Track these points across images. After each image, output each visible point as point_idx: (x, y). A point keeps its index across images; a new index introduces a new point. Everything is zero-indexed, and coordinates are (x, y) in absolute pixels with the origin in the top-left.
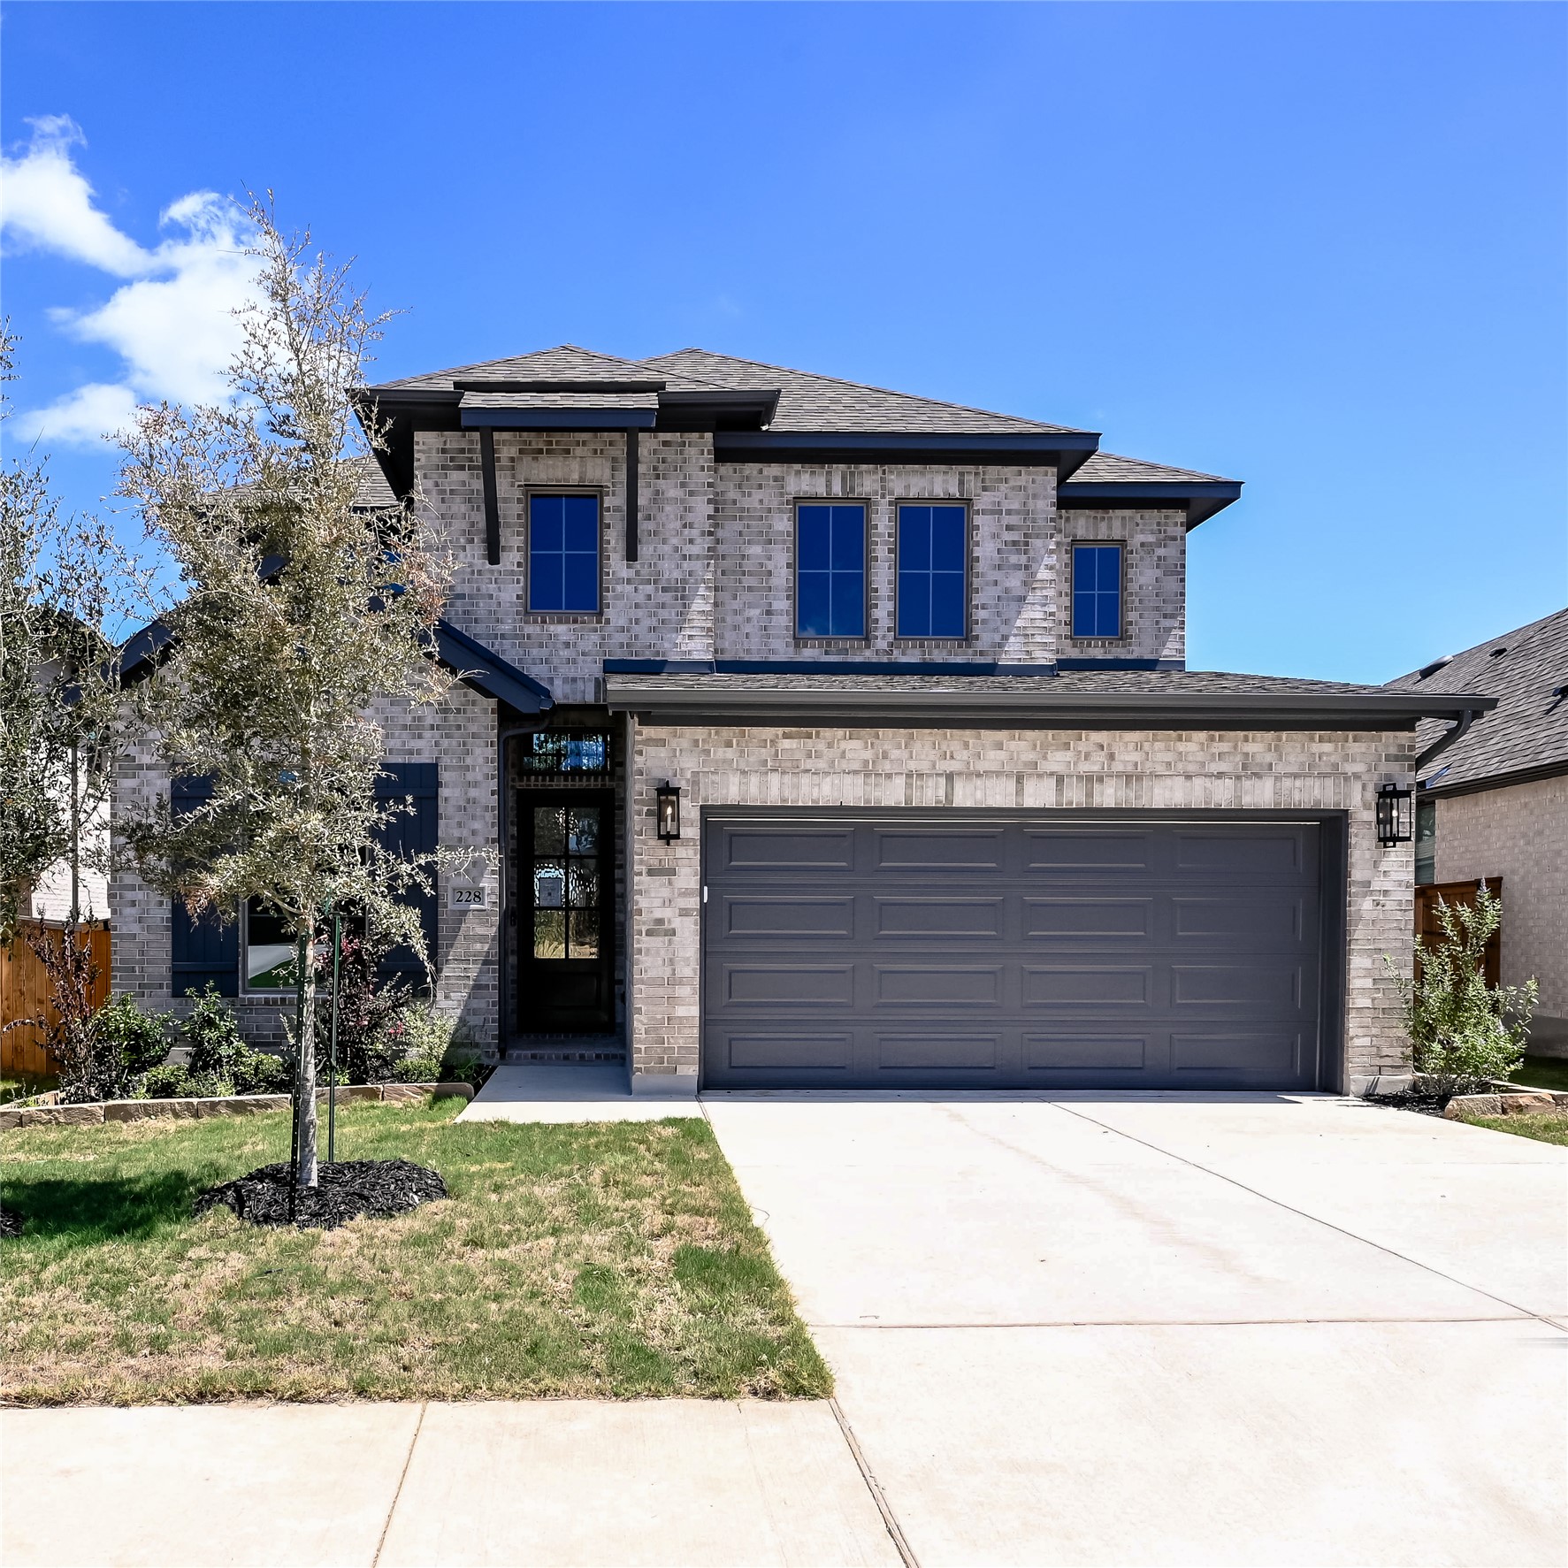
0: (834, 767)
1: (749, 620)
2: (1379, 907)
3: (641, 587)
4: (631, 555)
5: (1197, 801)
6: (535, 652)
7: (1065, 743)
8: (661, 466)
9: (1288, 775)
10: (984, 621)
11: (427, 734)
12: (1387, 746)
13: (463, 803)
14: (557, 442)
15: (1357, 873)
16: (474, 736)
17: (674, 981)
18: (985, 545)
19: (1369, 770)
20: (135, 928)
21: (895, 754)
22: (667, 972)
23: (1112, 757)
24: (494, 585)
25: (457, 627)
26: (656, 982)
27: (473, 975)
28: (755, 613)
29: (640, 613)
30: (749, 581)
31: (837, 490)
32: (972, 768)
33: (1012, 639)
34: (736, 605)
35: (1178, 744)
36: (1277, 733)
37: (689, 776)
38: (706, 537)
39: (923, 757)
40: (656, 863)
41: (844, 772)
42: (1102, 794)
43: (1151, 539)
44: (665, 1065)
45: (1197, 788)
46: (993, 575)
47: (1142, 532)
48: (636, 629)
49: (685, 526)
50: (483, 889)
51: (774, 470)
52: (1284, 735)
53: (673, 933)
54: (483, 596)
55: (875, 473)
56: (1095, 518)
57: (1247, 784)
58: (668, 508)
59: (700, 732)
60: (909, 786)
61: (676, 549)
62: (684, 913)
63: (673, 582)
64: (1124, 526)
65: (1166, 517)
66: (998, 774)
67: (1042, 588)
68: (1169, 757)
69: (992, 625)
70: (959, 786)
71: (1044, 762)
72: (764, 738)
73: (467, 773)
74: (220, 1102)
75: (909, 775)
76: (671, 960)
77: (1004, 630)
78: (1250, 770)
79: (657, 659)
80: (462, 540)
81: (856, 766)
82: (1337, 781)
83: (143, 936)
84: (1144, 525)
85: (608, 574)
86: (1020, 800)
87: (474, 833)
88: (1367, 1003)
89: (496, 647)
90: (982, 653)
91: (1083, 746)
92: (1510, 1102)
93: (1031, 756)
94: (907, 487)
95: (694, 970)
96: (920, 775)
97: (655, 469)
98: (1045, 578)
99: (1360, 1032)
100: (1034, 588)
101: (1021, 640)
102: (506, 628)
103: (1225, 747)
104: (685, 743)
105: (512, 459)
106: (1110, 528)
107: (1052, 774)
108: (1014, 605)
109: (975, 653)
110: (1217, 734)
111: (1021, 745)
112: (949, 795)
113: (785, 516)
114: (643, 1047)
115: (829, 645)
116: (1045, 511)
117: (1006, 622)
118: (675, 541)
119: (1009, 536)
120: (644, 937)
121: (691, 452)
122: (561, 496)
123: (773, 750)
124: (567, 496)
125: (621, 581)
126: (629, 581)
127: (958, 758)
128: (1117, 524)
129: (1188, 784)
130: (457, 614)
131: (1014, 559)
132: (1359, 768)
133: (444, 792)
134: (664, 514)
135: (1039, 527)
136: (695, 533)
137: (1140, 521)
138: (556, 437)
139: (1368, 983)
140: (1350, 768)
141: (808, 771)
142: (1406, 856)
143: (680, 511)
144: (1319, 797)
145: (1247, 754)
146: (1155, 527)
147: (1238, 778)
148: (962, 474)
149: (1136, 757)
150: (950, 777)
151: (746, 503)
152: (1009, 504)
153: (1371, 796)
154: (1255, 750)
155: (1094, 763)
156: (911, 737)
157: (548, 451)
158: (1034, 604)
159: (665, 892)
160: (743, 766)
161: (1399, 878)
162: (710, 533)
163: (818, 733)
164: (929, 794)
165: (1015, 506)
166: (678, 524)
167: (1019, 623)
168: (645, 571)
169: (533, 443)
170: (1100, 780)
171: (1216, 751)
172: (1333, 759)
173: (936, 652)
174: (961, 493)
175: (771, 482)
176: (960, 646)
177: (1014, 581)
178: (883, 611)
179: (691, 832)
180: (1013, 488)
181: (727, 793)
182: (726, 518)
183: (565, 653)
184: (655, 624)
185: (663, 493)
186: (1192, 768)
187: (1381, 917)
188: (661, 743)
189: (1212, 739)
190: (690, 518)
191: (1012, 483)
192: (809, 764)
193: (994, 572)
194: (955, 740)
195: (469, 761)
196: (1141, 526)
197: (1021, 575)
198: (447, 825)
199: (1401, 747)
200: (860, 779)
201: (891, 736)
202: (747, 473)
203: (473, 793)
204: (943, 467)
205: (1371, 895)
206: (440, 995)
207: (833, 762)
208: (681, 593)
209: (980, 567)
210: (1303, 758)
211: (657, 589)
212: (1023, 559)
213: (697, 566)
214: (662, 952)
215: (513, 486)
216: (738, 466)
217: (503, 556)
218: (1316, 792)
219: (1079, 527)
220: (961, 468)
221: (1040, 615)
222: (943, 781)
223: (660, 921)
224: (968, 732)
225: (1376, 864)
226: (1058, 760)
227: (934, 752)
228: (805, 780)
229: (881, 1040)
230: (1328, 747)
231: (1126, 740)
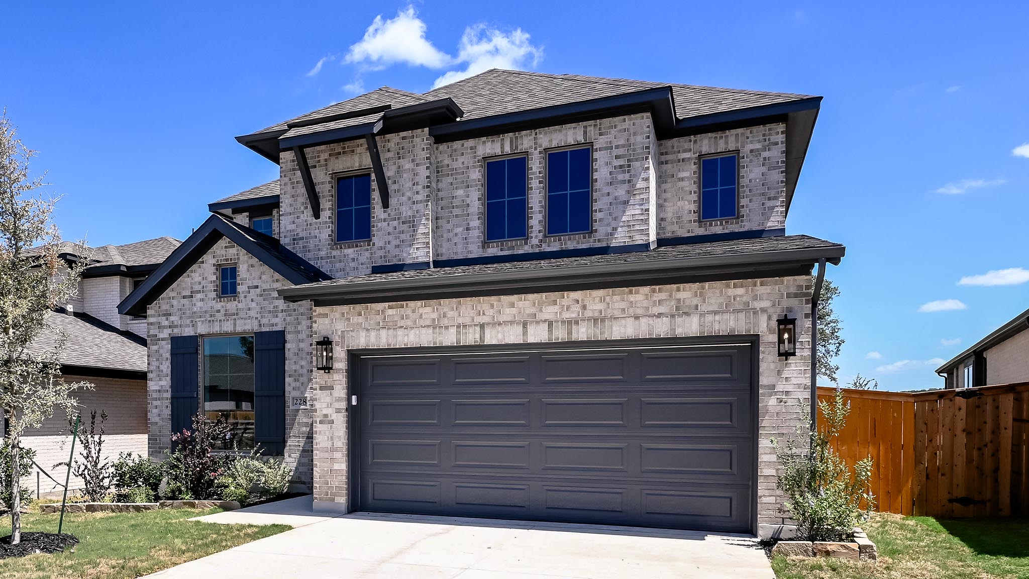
0: (416, 324)
1: (456, 234)
2: (782, 403)
3: (391, 223)
4: (386, 205)
5: (643, 333)
6: (338, 265)
7: (554, 301)
8: (401, 152)
9: (709, 312)
10: (601, 220)
11: (280, 315)
12: (788, 287)
13: (296, 351)
14: (348, 147)
15: (764, 380)
16: (302, 314)
17: (333, 449)
18: (601, 171)
19: (774, 305)
20: (157, 419)
21: (450, 314)
22: (329, 445)
23: (584, 307)
24: (317, 231)
25: (300, 255)
26: (324, 450)
27: (302, 444)
28: (459, 230)
29: (390, 238)
30: (456, 211)
31: (507, 149)
32: (496, 320)
33: (619, 229)
34: (449, 226)
35: (630, 296)
36: (701, 284)
37: (340, 333)
38: (426, 189)
39: (467, 315)
40: (324, 383)
41: (422, 326)
42: (578, 332)
43: (758, 146)
44: (329, 496)
45: (643, 324)
46: (606, 190)
47: (751, 142)
48: (388, 247)
49: (414, 185)
50: (306, 397)
51: (470, 143)
52: (707, 284)
53: (332, 422)
54: (312, 238)
55: (530, 135)
56: (716, 137)
57: (679, 320)
58: (405, 175)
59: (345, 308)
60: (458, 333)
61: (409, 198)
62: (338, 411)
63: (408, 217)
64: (737, 141)
65: (770, 129)
66: (512, 323)
67: (640, 194)
68: (623, 305)
69: (606, 222)
70: (488, 331)
71: (540, 314)
72: (378, 309)
73: (299, 335)
74: (130, 505)
75: (458, 327)
76: (332, 437)
77: (614, 224)
78: (681, 311)
79: (400, 263)
80: (302, 208)
81: (428, 323)
82: (747, 314)
83: (161, 423)
84: (753, 137)
85: (374, 217)
86: (525, 338)
87: (302, 367)
88: (773, 472)
89: (319, 264)
90: (599, 241)
91: (565, 302)
92: (820, 548)
93: (533, 310)
94: (551, 141)
95: (343, 443)
96: (465, 326)
97: (398, 153)
98: (642, 186)
99: (767, 493)
100: (635, 194)
101: (626, 229)
102: (323, 253)
103: (663, 296)
104: (338, 315)
105: (326, 160)
106: (727, 143)
107: (545, 321)
108: (620, 207)
109: (595, 241)
110: (657, 287)
111: (525, 303)
112: (482, 338)
113: (477, 170)
114: (318, 486)
115: (502, 245)
116: (642, 143)
117: (615, 219)
118: (408, 194)
119: (617, 163)
120: (318, 425)
121: (417, 140)
122: (351, 177)
123: (383, 316)
124: (356, 176)
125: (380, 220)
126: (385, 220)
127: (488, 314)
128: (732, 139)
129: (637, 322)
130: (300, 248)
131: (620, 177)
132: (766, 304)
133: (288, 346)
134: (403, 179)
135: (638, 154)
136: (420, 187)
137: (749, 135)
138: (348, 144)
139: (774, 458)
140: (758, 305)
141: (401, 327)
142: (804, 366)
143: (411, 177)
144: (734, 326)
145: (679, 300)
146: (761, 138)
147: (673, 316)
148: (585, 127)
149: (601, 306)
150: (482, 326)
151: (455, 165)
152: (617, 141)
153: (774, 324)
154: (685, 297)
155: (573, 312)
156: (460, 303)
157: (344, 153)
158: (635, 205)
159: (328, 399)
160: (367, 326)
161: (799, 382)
162: (428, 187)
163: (407, 304)
164: (470, 337)
165: (622, 142)
166: (411, 184)
167: (624, 219)
168: (393, 213)
169: (336, 149)
170: (577, 323)
171: (657, 299)
172: (745, 299)
173: (569, 242)
174: (585, 139)
175: (469, 151)
176: (584, 237)
177: (621, 192)
178: (536, 220)
179: (341, 364)
180: (620, 131)
181: (359, 342)
182: (443, 176)
183: (352, 264)
184: (398, 243)
185: (402, 167)
186: (640, 311)
187: (784, 411)
188: (326, 315)
189: (654, 291)
190: (417, 179)
191: (619, 128)
192: (402, 323)
193: (607, 187)
194: (484, 303)
195: (299, 328)
196: (750, 139)
197: (626, 186)
198: (289, 363)
199: (800, 287)
200: (431, 330)
201: (448, 303)
202: (455, 147)
203: (302, 345)
204: (573, 125)
205: (776, 395)
206: (286, 455)
207: (415, 321)
208: (412, 223)
209: (597, 186)
210: (721, 300)
211: (399, 223)
212: (627, 176)
213: (420, 207)
214: (327, 433)
215: (326, 175)
216: (450, 144)
217: (322, 213)
218: (731, 323)
219: (704, 146)
220: (585, 123)
221: (638, 212)
222: (478, 329)
223: (326, 416)
224: (493, 298)
225: (779, 373)
226: (549, 312)
227: (473, 311)
228: (400, 332)
229: (457, 487)
230: (740, 291)
231: (594, 296)
